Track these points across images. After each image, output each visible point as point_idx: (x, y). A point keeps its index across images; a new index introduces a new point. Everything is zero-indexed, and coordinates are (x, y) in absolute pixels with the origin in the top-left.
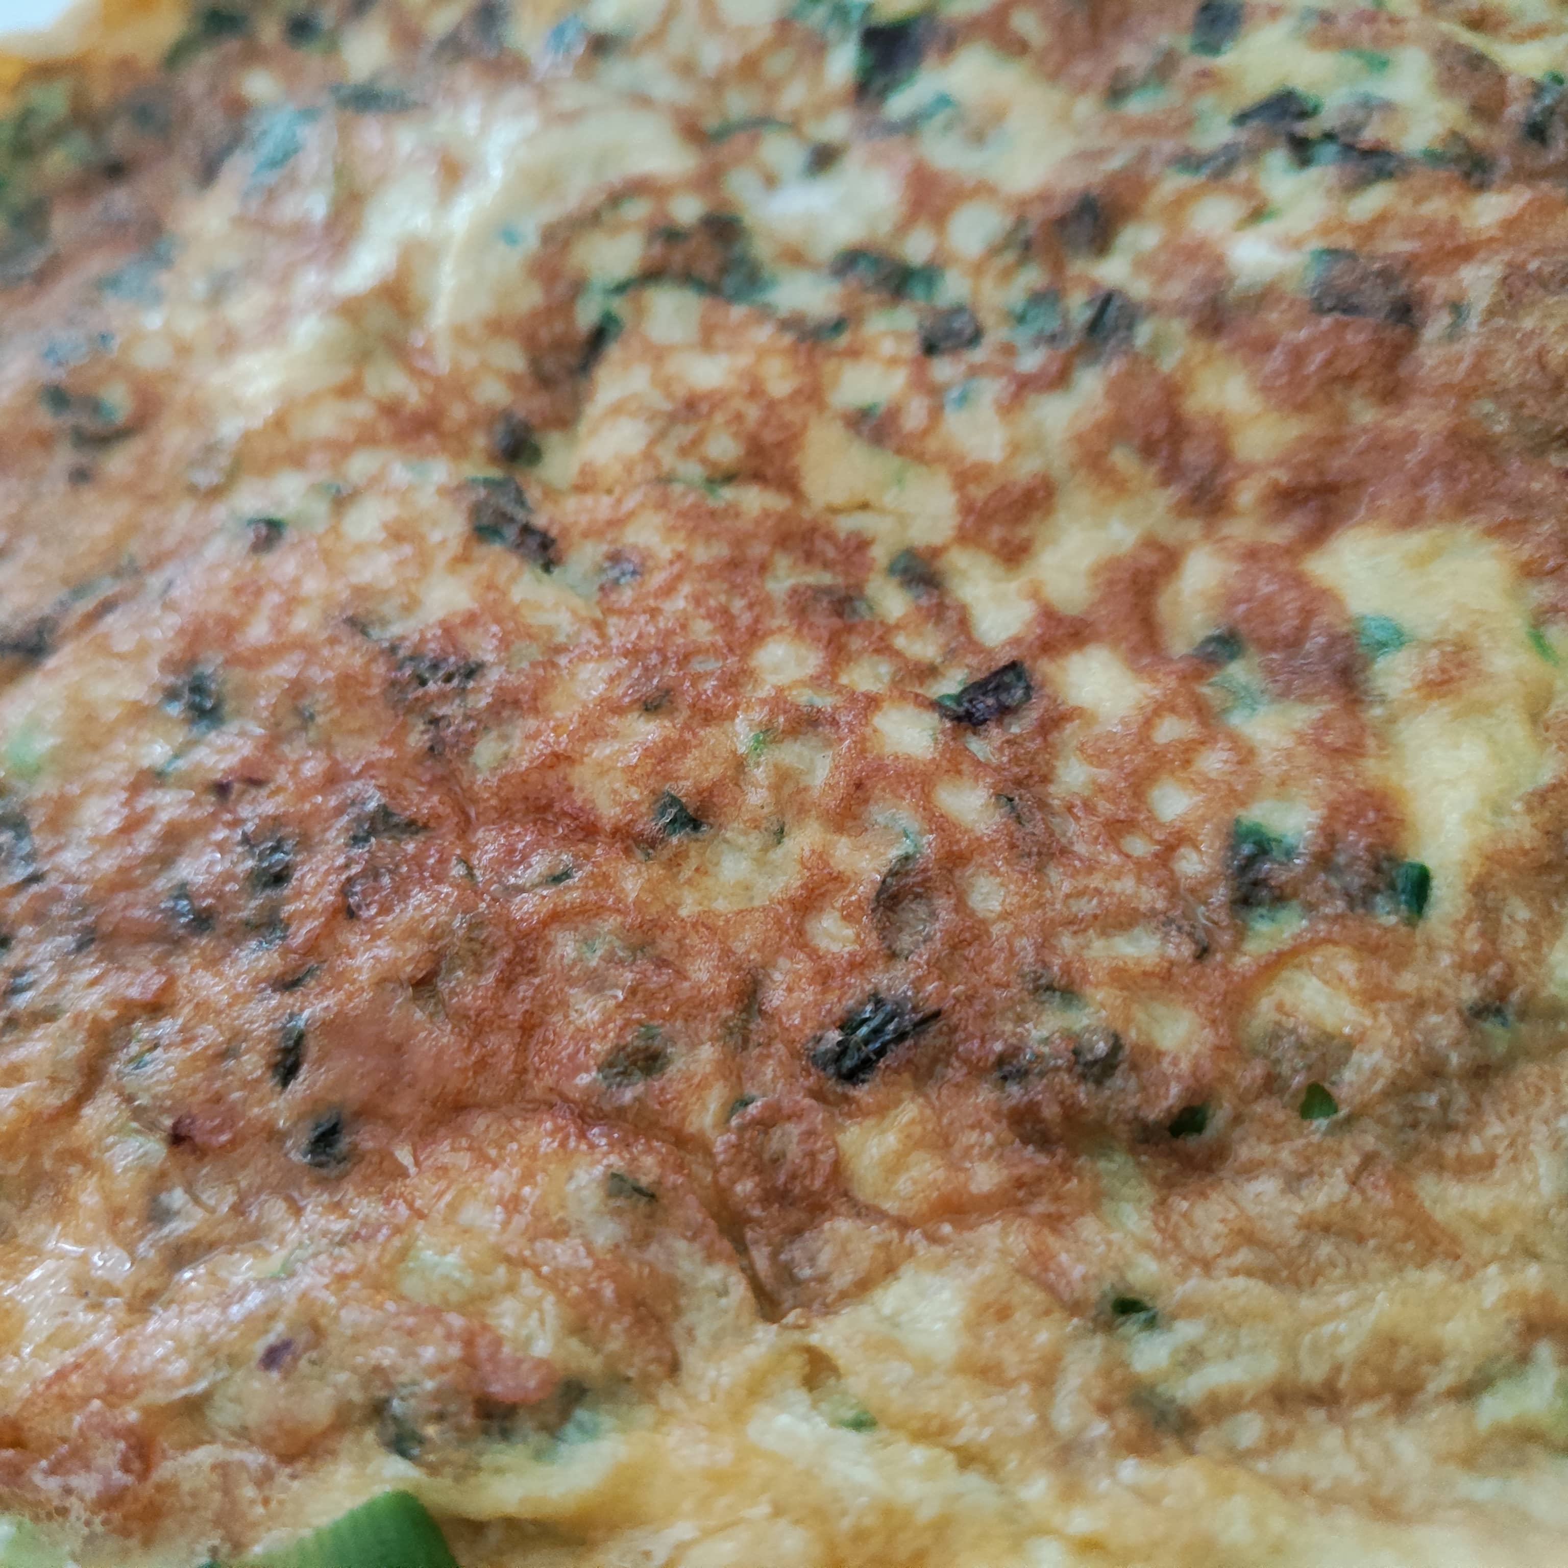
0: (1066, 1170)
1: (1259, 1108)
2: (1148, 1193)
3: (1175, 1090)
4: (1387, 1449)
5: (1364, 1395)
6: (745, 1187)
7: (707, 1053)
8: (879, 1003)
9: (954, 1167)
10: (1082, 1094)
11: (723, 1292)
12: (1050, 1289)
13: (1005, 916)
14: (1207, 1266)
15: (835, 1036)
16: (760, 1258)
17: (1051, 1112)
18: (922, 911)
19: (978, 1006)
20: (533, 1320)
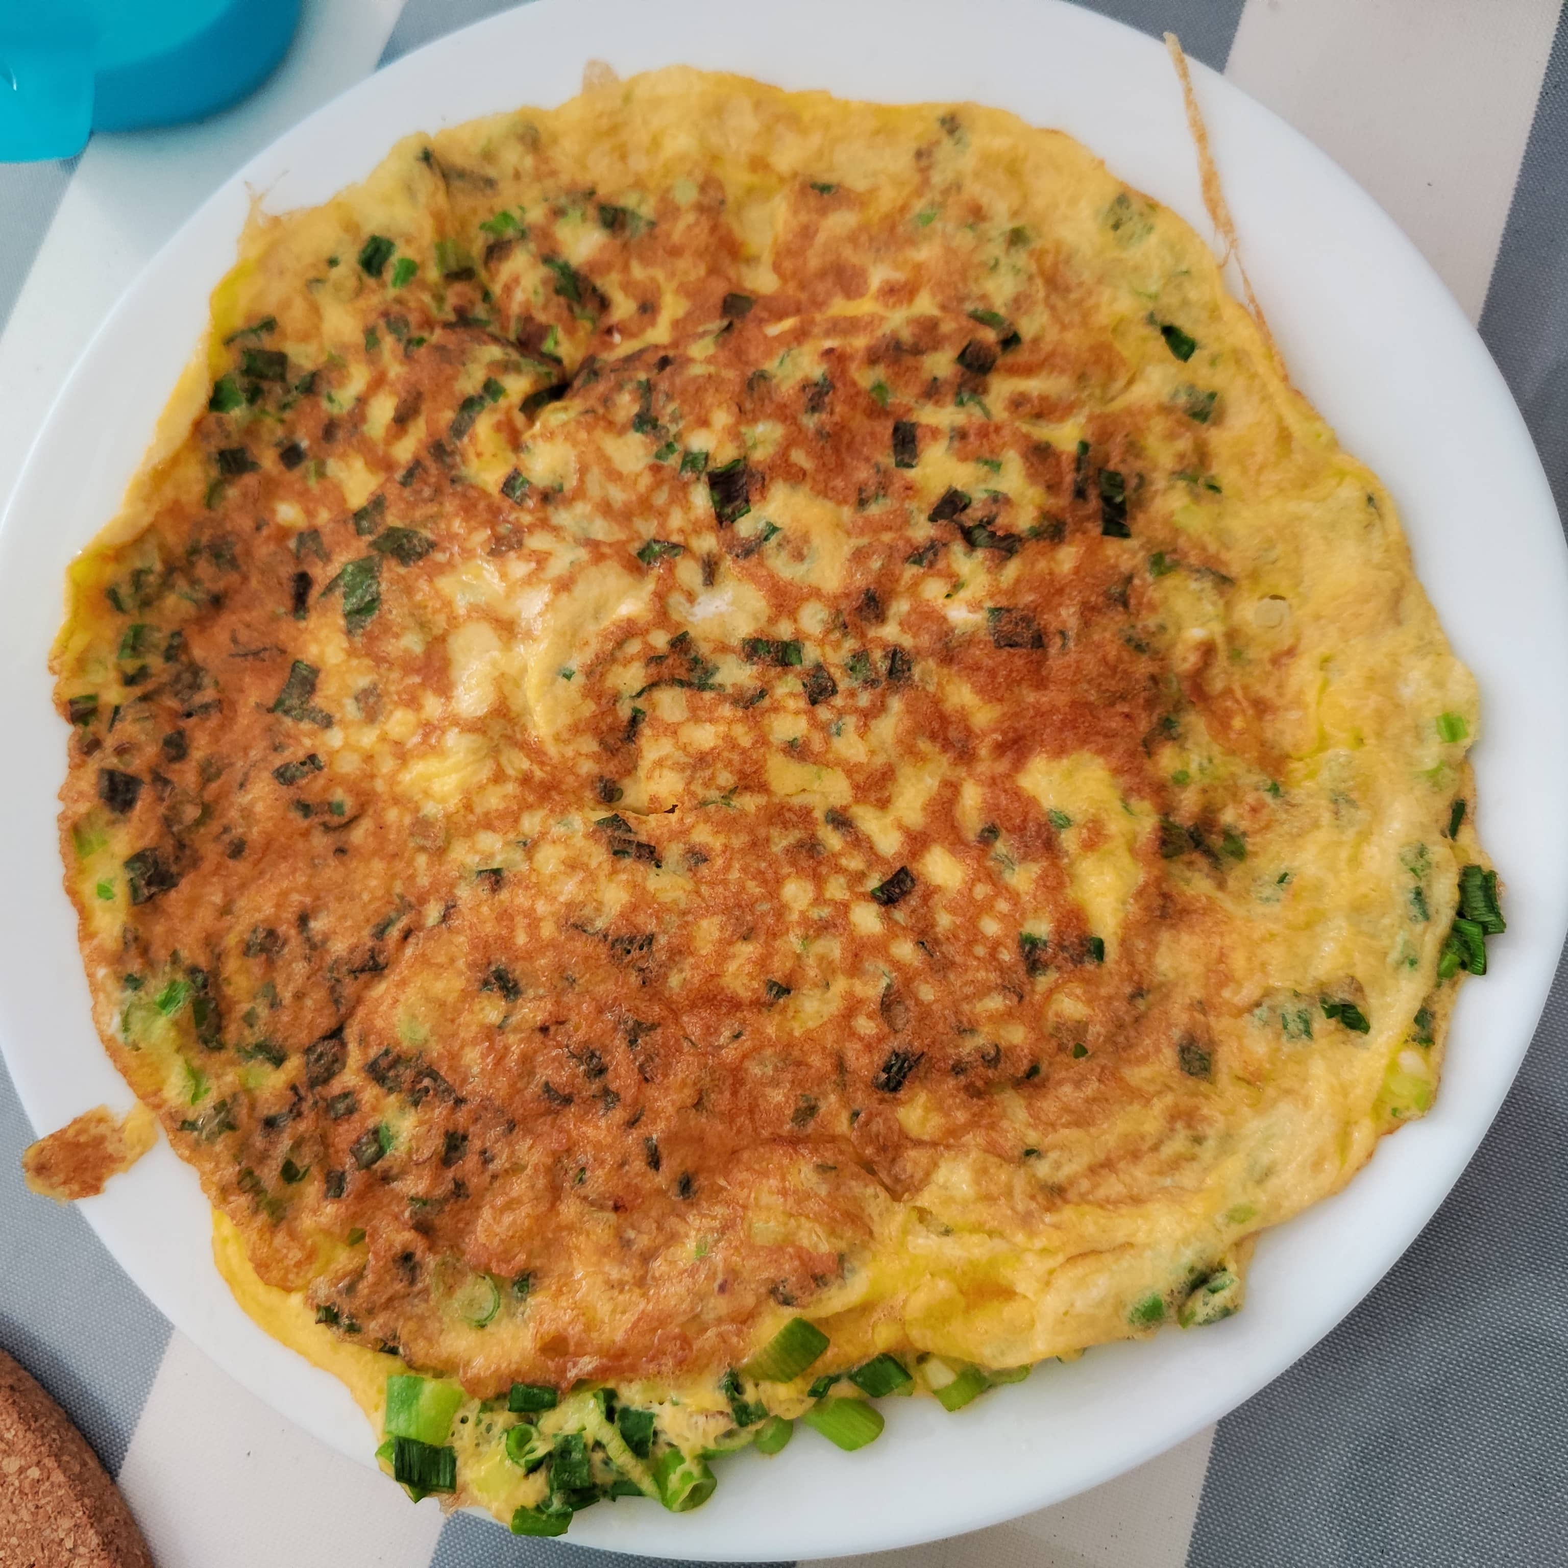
0: (990, 1104)
1: (1058, 1059)
2: (1022, 1102)
3: (1025, 1062)
4: (1131, 1175)
5: (1121, 1158)
6: (869, 1151)
7: (833, 1098)
8: (897, 1055)
9: (947, 1115)
10: (990, 1073)
11: (876, 1196)
12: (1000, 1156)
13: (936, 1001)
14: (1053, 1125)
15: (884, 1076)
16: (883, 1175)
17: (979, 1083)
18: (901, 1008)
19: (938, 1045)
20: (815, 1237)
